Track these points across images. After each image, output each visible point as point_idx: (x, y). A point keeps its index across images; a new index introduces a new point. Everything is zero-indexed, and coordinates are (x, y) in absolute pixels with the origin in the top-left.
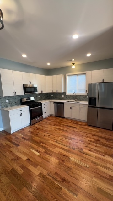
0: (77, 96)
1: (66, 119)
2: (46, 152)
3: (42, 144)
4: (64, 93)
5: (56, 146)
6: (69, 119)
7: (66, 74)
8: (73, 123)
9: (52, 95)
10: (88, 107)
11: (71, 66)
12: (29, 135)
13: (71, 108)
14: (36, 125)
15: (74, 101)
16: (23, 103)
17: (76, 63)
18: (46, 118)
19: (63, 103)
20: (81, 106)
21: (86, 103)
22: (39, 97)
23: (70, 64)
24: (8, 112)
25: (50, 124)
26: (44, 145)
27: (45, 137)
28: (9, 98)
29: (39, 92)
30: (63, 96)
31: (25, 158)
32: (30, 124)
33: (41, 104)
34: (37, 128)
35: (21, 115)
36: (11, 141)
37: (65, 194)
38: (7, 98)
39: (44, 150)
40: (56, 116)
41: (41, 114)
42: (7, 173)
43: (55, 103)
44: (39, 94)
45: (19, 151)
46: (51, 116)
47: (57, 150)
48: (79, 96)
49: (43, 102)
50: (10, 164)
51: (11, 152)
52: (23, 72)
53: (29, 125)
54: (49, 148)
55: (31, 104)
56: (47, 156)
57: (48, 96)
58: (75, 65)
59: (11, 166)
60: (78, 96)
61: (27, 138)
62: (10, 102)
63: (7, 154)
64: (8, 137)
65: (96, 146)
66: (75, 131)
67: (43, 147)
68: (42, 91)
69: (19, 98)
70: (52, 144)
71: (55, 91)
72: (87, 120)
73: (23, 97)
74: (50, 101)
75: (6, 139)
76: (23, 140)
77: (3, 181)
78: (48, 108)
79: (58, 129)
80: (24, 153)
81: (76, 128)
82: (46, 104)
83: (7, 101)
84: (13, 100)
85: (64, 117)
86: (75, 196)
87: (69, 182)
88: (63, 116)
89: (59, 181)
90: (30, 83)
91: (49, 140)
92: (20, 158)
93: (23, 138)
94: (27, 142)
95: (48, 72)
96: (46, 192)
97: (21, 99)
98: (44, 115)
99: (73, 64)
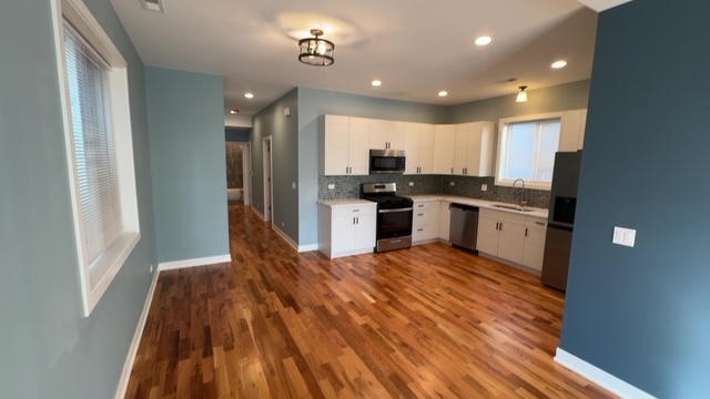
0: (529, 190)
1: (482, 258)
2: (389, 303)
3: (387, 290)
4: (490, 180)
5: (417, 300)
6: (489, 260)
7: (502, 121)
8: (497, 271)
9: (452, 184)
10: (549, 225)
11: (515, 95)
12: (367, 269)
13: (499, 227)
14: (389, 256)
15: (518, 207)
16: (366, 196)
17: (531, 86)
18: (422, 247)
19: (476, 209)
20: (532, 224)
21: (544, 213)
22: (411, 184)
23: (512, 88)
24: (329, 208)
25: (425, 260)
26: (392, 293)
27: (400, 281)
28: (336, 179)
29: (410, 170)
30: (484, 188)
31: (346, 299)
32: (375, 249)
33: (410, 204)
34: (388, 260)
35: (356, 221)
36: (328, 271)
37: (397, 358)
38: (332, 180)
39: (387, 299)
40: (454, 246)
41: (408, 231)
43: (454, 205)
44: (412, 177)
45: (338, 287)
46: (438, 243)
47: (415, 306)
48: (538, 191)
49: (418, 201)
51: (325, 285)
52: (372, 120)
53: (372, 251)
54: (400, 299)
55: (384, 200)
56: (390, 309)
57: (438, 184)
58: (527, 92)
60: (534, 190)
61: (361, 273)
62: (336, 188)
63: (318, 286)
64: (323, 262)
65: (526, 329)
66: (487, 288)
67: (387, 294)
68: (419, 169)
69: (359, 183)
70: (410, 295)
71: (459, 172)
72: (541, 269)
73: (366, 181)
74: (442, 198)
75: (320, 265)
76: (351, 274)
78: (430, 218)
79: (441, 273)
80: (346, 292)
81: (498, 283)
82: (426, 206)
83: (332, 187)
84: (344, 185)
85: (476, 253)
86: (414, 367)
87: (412, 350)
88: (472, 248)
89: (394, 343)
90: (388, 145)
91: (407, 287)
92: (338, 297)
93: (352, 270)
94: (357, 279)
95: (447, 113)
96: (367, 345)
97: (362, 186)
98: (417, 237)
99: (523, 88)
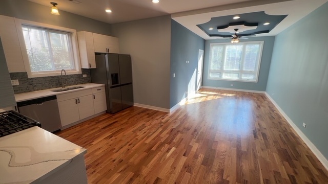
10: (111, 87)
13: (78, 101)
19: (54, 98)
20: (95, 92)
27: (134, 149)
30: (15, 82)
31: (183, 159)
39: (166, 145)
42: (210, 167)
50: (199, 171)
54: (162, 141)
59: (200, 168)
72: (106, 110)
77: (218, 166)
99: (54, 5)
